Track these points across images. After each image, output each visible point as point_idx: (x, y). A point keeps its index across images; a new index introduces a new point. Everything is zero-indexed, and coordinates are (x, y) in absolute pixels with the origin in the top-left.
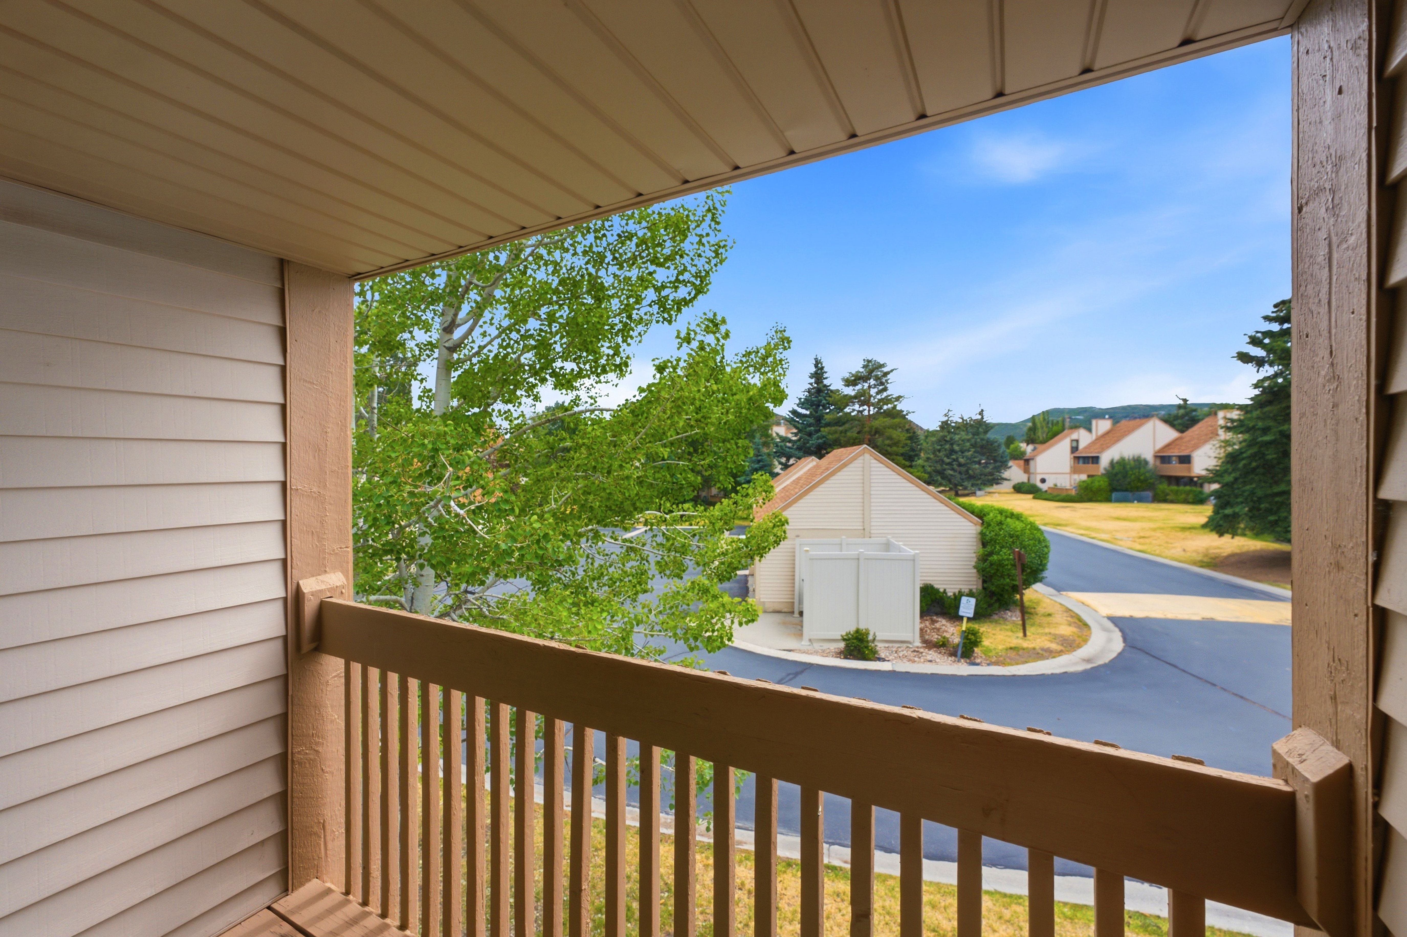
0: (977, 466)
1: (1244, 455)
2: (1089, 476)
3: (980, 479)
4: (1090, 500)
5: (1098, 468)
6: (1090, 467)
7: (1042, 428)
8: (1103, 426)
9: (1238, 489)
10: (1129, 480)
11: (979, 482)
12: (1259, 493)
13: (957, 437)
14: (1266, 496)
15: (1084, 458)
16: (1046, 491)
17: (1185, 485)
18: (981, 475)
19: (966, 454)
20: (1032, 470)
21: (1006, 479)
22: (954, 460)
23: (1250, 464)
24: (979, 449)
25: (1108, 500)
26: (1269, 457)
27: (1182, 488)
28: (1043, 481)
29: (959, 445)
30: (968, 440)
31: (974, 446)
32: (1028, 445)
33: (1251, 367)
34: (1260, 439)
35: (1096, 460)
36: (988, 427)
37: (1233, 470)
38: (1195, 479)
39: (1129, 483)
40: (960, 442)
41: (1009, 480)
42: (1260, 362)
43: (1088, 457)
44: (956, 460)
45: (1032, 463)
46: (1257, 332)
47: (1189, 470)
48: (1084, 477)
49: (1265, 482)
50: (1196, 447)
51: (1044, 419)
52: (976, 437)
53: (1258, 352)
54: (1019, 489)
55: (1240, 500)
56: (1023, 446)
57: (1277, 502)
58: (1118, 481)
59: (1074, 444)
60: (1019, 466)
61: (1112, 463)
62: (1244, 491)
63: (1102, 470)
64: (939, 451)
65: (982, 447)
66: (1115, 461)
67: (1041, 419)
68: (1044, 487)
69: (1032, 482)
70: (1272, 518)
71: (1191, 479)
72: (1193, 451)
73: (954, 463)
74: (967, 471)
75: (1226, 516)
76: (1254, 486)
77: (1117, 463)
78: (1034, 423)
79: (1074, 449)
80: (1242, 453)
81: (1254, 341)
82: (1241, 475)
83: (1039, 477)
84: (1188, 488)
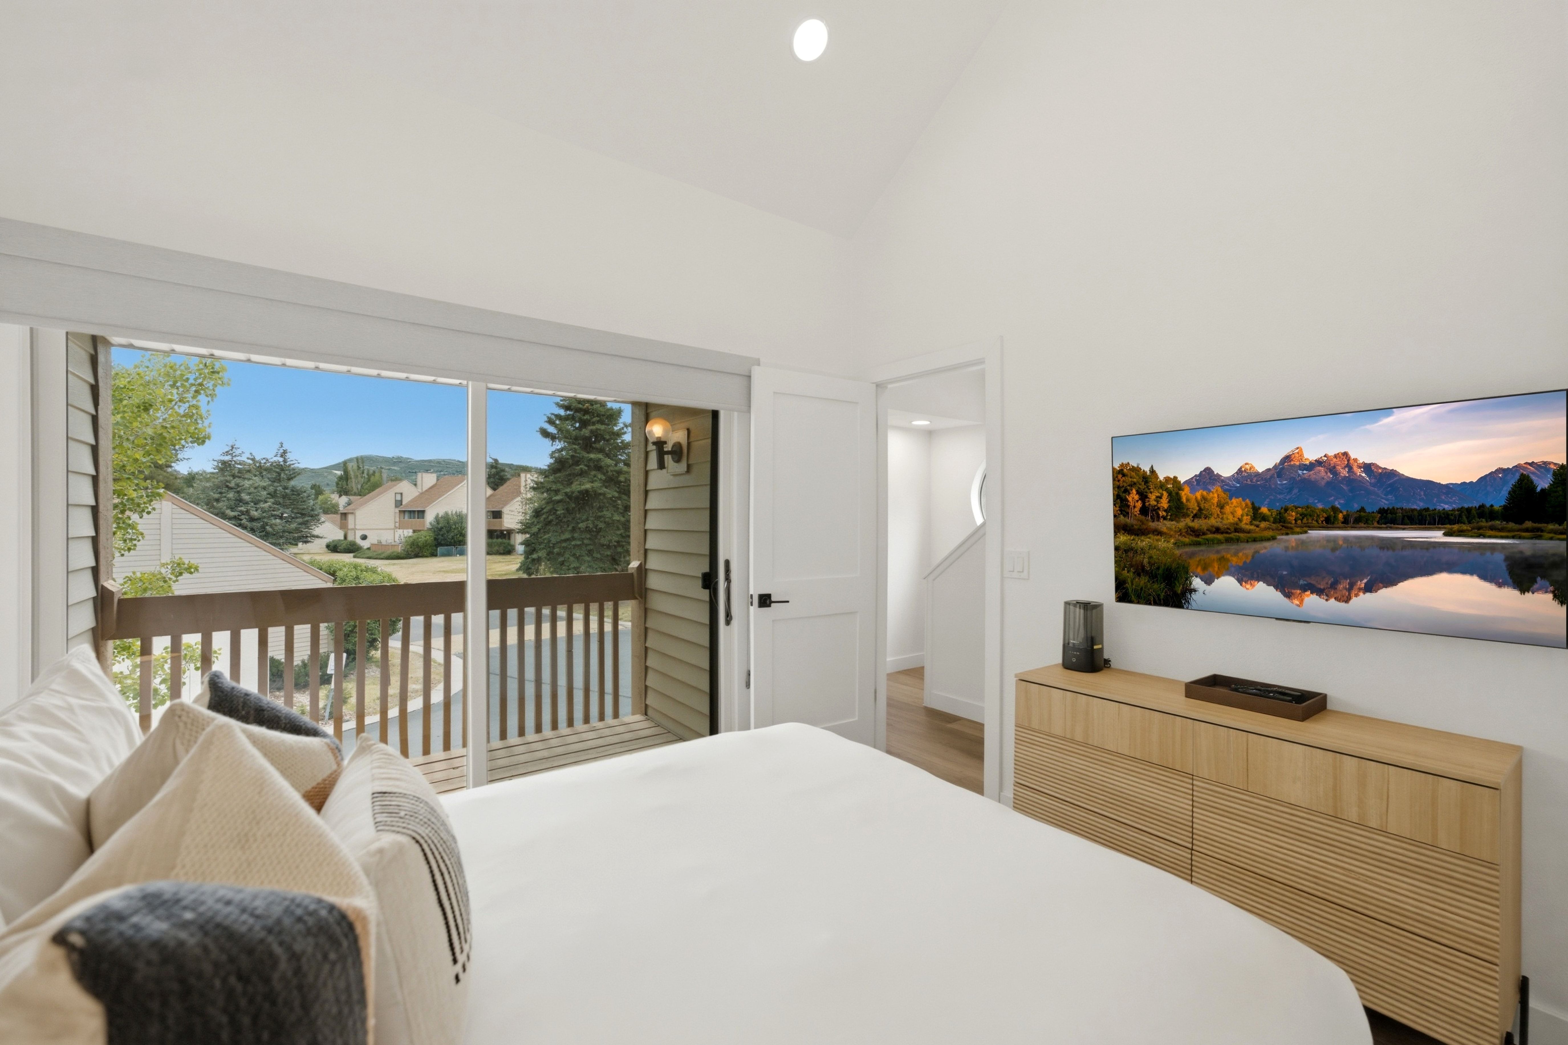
0: (278, 521)
1: (545, 510)
2: (414, 531)
3: (281, 537)
4: (417, 556)
5: (424, 524)
6: (416, 521)
7: (356, 477)
8: (428, 480)
9: (541, 537)
10: (452, 534)
11: (281, 541)
12: (553, 540)
13: (247, 483)
14: (558, 543)
15: (410, 512)
16: (369, 549)
17: (498, 537)
18: (284, 531)
19: (262, 505)
20: (351, 526)
21: (318, 537)
22: (242, 513)
23: (548, 517)
24: (281, 500)
25: (434, 555)
26: (559, 512)
27: (495, 540)
28: (364, 538)
29: (249, 494)
30: (264, 488)
31: (273, 495)
32: (340, 496)
33: (547, 442)
34: (553, 499)
35: (421, 513)
36: (294, 474)
37: (538, 522)
38: (505, 532)
39: (453, 537)
40: (252, 490)
41: (321, 538)
42: (553, 438)
43: (414, 511)
44: (248, 512)
45: (350, 518)
46: (552, 414)
47: (501, 524)
48: (409, 532)
49: (556, 532)
50: (506, 503)
51: (359, 468)
52: (276, 484)
53: (552, 430)
54: (333, 548)
55: (542, 546)
56: (335, 497)
57: (563, 547)
58: (442, 535)
59: (398, 498)
60: (333, 522)
61: (437, 518)
62: (544, 540)
63: (428, 525)
64: (218, 500)
65: (284, 497)
66: (440, 516)
67: (355, 467)
68: (365, 544)
69: (350, 538)
70: (561, 559)
71: (502, 531)
72: (503, 507)
73: (243, 517)
74: (263, 528)
75: (533, 560)
76: (550, 535)
77: (442, 517)
78: (346, 472)
79: (399, 503)
80: (543, 509)
81: (550, 422)
82: (542, 527)
83: (359, 534)
84: (500, 540)
